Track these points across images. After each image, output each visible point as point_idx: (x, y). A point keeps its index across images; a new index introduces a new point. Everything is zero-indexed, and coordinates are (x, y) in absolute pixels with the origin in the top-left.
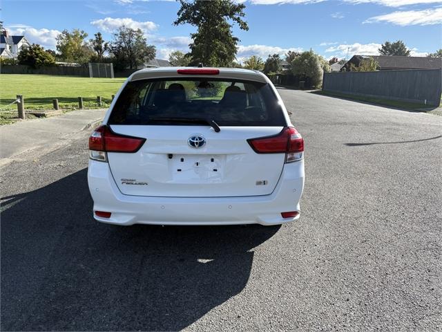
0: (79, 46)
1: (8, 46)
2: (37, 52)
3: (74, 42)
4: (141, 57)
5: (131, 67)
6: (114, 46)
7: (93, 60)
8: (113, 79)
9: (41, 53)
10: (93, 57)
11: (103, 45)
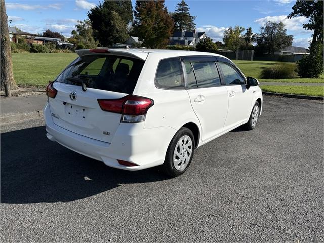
0: (237, 38)
1: (194, 39)
2: (208, 42)
3: (234, 36)
4: (279, 45)
5: (269, 53)
6: (259, 37)
7: (242, 48)
8: (252, 61)
9: (210, 43)
10: (242, 45)
11: (251, 37)
